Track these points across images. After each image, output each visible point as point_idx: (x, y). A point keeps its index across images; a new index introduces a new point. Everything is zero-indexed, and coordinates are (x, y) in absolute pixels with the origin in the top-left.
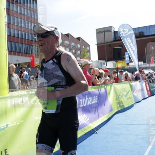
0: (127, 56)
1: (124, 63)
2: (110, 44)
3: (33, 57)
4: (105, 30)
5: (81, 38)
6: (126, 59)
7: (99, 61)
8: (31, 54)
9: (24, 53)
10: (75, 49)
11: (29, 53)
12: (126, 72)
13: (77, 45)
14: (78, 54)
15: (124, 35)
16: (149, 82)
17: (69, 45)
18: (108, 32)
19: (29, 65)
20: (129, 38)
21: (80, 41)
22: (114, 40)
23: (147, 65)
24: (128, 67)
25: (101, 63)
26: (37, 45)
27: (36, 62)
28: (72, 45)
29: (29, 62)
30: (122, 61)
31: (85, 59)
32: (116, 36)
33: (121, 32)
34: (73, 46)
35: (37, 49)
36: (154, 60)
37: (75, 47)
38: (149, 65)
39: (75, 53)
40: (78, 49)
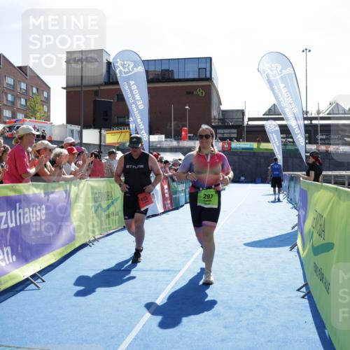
0: (131, 119)
1: (123, 134)
2: (96, 88)
5: (30, 69)
6: (131, 125)
7: (69, 125)
10: (15, 94)
13: (20, 85)
14: (21, 104)
15: (124, 75)
16: (169, 179)
17: (1, 81)
20: (133, 82)
22: (106, 80)
23: (174, 143)
28: (7, 84)
30: (120, 131)
31: (35, 118)
32: (111, 72)
33: (118, 67)
34: (10, 85)
36: (189, 133)
37: (14, 88)
38: (178, 143)
39: (13, 103)
40: (22, 93)
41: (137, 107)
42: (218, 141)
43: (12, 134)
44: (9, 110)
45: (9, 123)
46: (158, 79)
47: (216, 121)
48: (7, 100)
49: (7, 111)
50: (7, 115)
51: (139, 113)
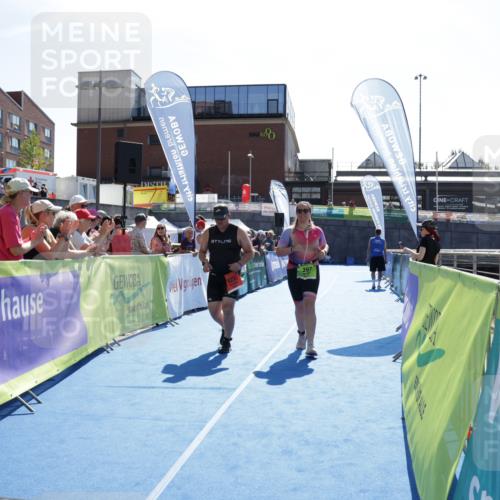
1: (158, 192)
2: (121, 126)
5: (26, 95)
7: (80, 178)
10: (4, 131)
13: (11, 119)
14: (11, 147)
20: (174, 118)
21: (20, 104)
22: (135, 115)
23: (232, 206)
24: (172, 206)
25: (85, 186)
30: (153, 187)
31: (32, 167)
32: (142, 103)
36: (253, 192)
37: (1, 123)
38: (237, 205)
39: (1, 145)
40: (14, 131)
41: (179, 153)
46: (210, 114)
47: (292, 175)
51: (182, 162)
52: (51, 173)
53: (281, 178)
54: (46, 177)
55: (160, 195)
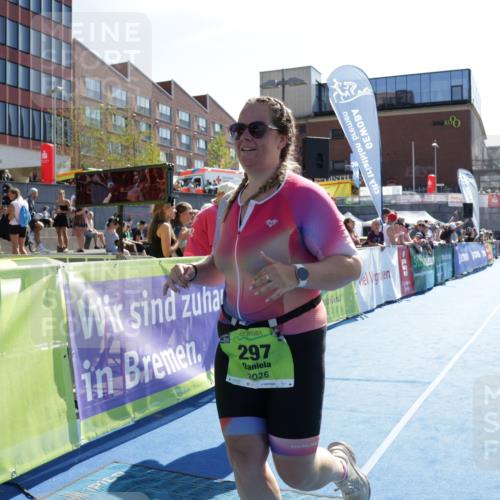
0: (354, 164)
1: (342, 186)
2: (303, 122)
3: (49, 151)
4: (286, 79)
5: (211, 98)
8: (45, 140)
9: (22, 137)
10: (191, 133)
11: (37, 137)
12: (349, 215)
13: (198, 122)
14: (199, 149)
15: (343, 102)
16: (412, 251)
17: (172, 117)
18: (295, 84)
19: (35, 177)
20: (357, 111)
21: (206, 107)
22: (316, 110)
23: (417, 198)
24: (356, 200)
26: (63, 114)
27: (59, 167)
28: (181, 121)
29: (35, 169)
30: (337, 181)
31: (219, 166)
32: (323, 98)
33: (335, 90)
34: (184, 122)
35: (65, 125)
36: (439, 182)
37: (189, 126)
38: (422, 197)
39: (189, 147)
40: (200, 133)
41: (363, 145)
42: (481, 193)
43: (189, 190)
44: (183, 156)
45: (184, 174)
46: (392, 105)
47: (480, 163)
48: (181, 144)
49: (181, 158)
50: (181, 164)
51: (366, 155)
52: (237, 172)
53: (468, 167)
54: (231, 175)
55: (344, 189)
